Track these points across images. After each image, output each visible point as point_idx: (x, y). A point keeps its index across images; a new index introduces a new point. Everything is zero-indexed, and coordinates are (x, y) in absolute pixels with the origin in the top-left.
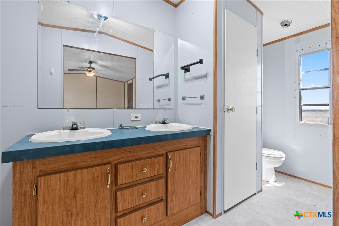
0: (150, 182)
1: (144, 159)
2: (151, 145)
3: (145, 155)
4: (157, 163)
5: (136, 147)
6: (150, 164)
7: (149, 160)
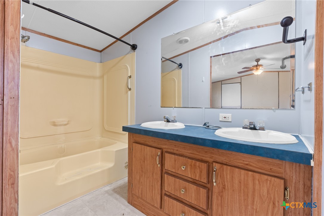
0: (191, 184)
1: (186, 157)
2: (194, 146)
3: (188, 154)
4: (198, 167)
5: (180, 143)
6: (191, 166)
7: (190, 160)
